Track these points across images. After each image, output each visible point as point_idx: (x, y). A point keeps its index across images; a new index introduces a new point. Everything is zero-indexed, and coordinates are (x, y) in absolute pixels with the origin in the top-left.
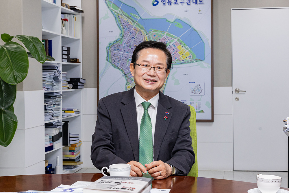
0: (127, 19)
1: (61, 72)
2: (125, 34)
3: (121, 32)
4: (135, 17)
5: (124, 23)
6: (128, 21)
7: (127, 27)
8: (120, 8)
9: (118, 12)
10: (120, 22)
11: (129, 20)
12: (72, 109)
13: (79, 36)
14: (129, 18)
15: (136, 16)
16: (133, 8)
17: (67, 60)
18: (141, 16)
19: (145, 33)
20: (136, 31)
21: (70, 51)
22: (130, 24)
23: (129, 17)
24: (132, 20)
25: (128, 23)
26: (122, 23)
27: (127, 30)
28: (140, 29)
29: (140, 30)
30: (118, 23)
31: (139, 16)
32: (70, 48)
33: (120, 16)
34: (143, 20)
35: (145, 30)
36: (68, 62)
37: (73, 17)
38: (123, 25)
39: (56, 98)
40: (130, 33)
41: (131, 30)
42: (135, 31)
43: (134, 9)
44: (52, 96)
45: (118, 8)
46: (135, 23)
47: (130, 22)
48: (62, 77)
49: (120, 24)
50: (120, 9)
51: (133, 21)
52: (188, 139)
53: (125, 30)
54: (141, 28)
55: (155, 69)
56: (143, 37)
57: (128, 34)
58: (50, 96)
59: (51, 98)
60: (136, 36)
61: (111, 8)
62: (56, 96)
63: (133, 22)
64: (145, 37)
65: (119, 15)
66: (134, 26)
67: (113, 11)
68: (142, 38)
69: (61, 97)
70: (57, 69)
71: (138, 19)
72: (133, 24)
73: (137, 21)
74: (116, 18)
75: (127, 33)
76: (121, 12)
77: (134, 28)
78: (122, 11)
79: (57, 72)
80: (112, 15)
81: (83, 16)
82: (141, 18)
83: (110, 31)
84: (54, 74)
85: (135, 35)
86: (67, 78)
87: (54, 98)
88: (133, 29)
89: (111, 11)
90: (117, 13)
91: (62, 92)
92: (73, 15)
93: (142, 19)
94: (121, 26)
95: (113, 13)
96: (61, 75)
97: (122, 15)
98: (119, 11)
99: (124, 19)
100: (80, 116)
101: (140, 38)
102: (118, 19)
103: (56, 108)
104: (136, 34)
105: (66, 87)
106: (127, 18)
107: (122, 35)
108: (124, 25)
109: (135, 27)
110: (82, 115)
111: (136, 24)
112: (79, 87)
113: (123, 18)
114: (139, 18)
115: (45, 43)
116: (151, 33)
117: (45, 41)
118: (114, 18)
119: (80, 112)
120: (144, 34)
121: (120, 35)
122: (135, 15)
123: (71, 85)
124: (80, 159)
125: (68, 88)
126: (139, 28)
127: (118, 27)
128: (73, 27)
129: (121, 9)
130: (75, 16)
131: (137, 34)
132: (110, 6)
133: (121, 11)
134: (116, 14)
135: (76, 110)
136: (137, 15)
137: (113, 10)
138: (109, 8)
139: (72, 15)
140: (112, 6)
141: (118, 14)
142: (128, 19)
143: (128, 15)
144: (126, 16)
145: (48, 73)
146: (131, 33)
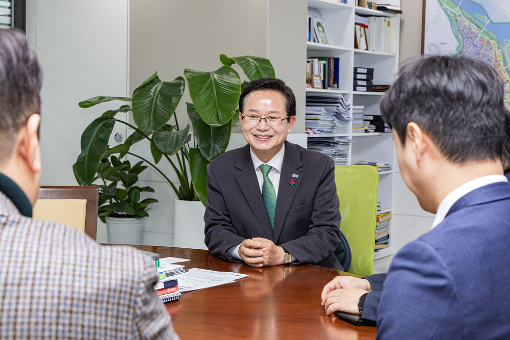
0: (468, 24)
1: (352, 107)
2: (465, 47)
3: (458, 45)
4: (482, 20)
5: (464, 29)
6: (470, 27)
7: (468, 35)
8: (459, 5)
9: (455, 12)
10: (457, 28)
11: (473, 24)
12: (376, 163)
13: (395, 51)
14: (473, 22)
15: (484, 19)
16: (479, 5)
17: (365, 88)
18: (491, 18)
19: (497, 45)
20: (483, 43)
21: (374, 74)
22: (474, 31)
23: (473, 20)
24: (476, 24)
25: (470, 29)
26: (461, 29)
27: (468, 41)
28: (488, 39)
29: (488, 41)
30: (454, 30)
31: (489, 18)
32: (373, 69)
33: (459, 19)
34: (495, 25)
35: (496, 41)
36: (367, 91)
37: (384, 20)
38: (462, 32)
39: (338, 145)
40: (472, 46)
41: (474, 40)
42: (481, 42)
43: (482, 7)
44: (332, 143)
45: (455, 6)
46: (482, 29)
47: (474, 28)
48: (353, 114)
49: (457, 31)
50: (458, 7)
51: (479, 27)
52: (330, 210)
53: (465, 40)
54: (491, 39)
55: (267, 120)
56: (494, 52)
57: (469, 48)
58: (329, 142)
59: (330, 145)
60: (482, 51)
61: (445, 6)
62: (337, 143)
63: (477, 28)
64: (497, 52)
65: (457, 18)
66: (480, 35)
67: (448, 11)
68: (492, 54)
69: (348, 145)
70: (341, 102)
71: (486, 24)
72: (477, 32)
73: (486, 26)
74: (451, 22)
75: (468, 46)
76: (461, 12)
77: (479, 37)
78: (461, 10)
79: (340, 106)
80: (445, 17)
81: (402, 18)
82: (491, 21)
83: (442, 42)
84: (336, 110)
85: (481, 49)
86: (365, 115)
87: (336, 145)
88: (477, 39)
89: (445, 11)
90: (453, 13)
91: (353, 137)
92: (385, 18)
93: (493, 23)
94: (459, 34)
95: (447, 14)
96: (351, 111)
97: (462, 16)
98: (457, 10)
99: (465, 23)
100: (390, 175)
101: (489, 54)
102: (454, 22)
103: (338, 160)
104: (482, 47)
105: (363, 129)
106: (469, 21)
107: (460, 49)
108: (464, 33)
109: (482, 36)
110: (394, 174)
111: (482, 31)
112: (386, 130)
113: (462, 22)
114: (488, 22)
115: (327, 62)
116: (507, 46)
117: (327, 59)
118: (449, 22)
119: (391, 168)
120: (496, 47)
121: (457, 48)
122: (482, 16)
123: (374, 127)
124: (389, 240)
125: (366, 131)
126: (486, 38)
127: (454, 37)
128: (383, 36)
129: (460, 7)
130: (388, 19)
131: (484, 48)
132: (444, 3)
133: (459, 10)
134: (452, 15)
135: (383, 164)
136: (485, 17)
137: (448, 9)
138: (441, 5)
139: (383, 18)
140: (447, 2)
141: (455, 14)
142: (471, 23)
143: (470, 17)
144: (467, 18)
145: (323, 108)
146: (475, 45)
